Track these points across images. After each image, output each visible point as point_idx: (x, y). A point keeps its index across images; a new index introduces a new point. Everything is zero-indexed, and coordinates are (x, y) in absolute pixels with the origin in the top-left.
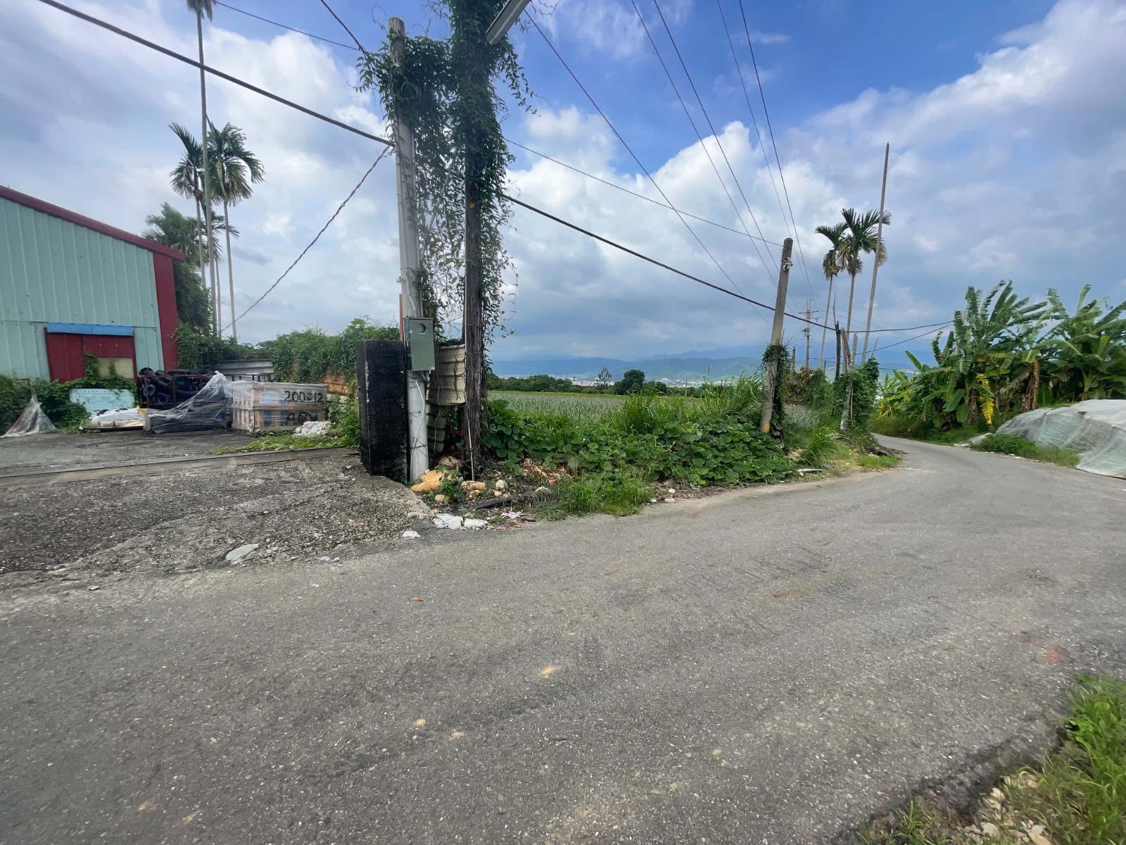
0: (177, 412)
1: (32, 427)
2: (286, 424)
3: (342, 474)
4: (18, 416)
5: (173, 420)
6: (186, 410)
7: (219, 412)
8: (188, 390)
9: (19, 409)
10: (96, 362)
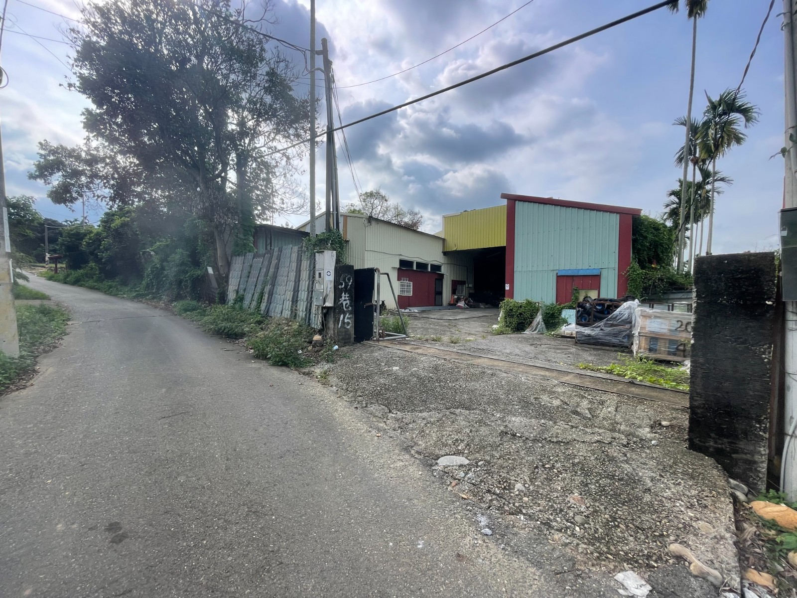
0: (593, 330)
1: (535, 330)
2: (674, 354)
3: (648, 430)
4: (531, 323)
5: (589, 336)
6: (599, 329)
7: (625, 333)
8: (604, 314)
9: (532, 318)
10: (578, 293)
